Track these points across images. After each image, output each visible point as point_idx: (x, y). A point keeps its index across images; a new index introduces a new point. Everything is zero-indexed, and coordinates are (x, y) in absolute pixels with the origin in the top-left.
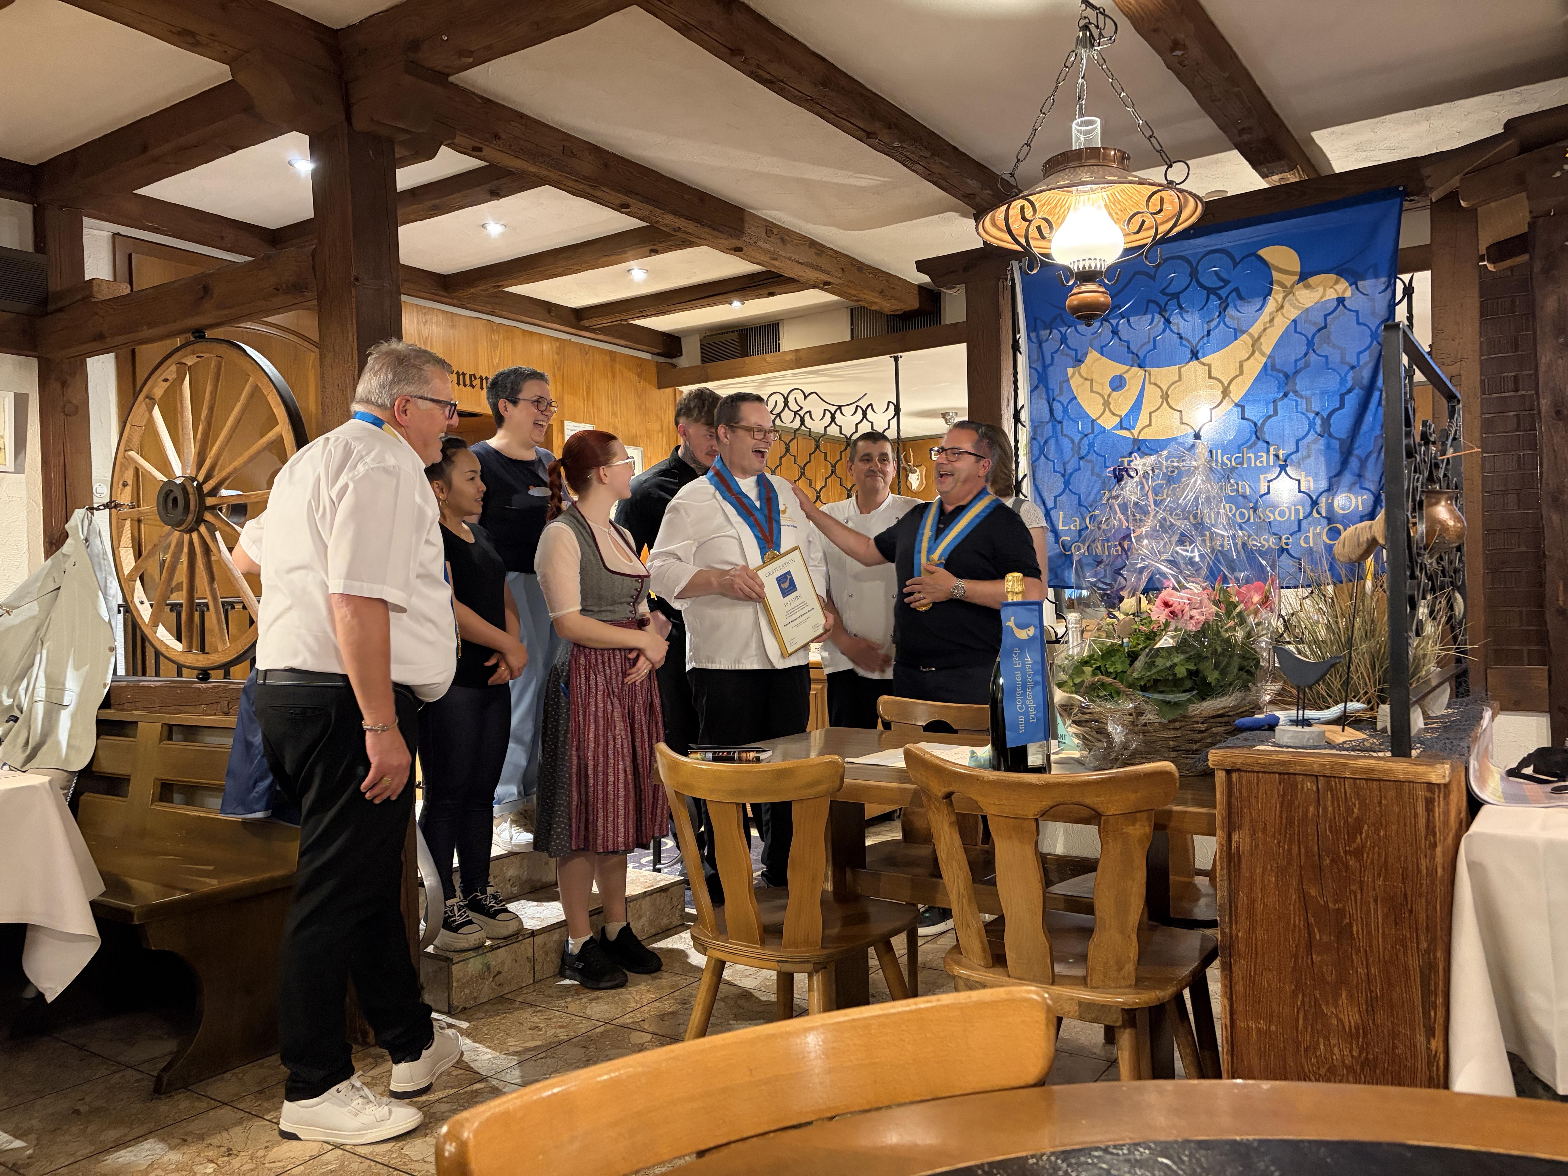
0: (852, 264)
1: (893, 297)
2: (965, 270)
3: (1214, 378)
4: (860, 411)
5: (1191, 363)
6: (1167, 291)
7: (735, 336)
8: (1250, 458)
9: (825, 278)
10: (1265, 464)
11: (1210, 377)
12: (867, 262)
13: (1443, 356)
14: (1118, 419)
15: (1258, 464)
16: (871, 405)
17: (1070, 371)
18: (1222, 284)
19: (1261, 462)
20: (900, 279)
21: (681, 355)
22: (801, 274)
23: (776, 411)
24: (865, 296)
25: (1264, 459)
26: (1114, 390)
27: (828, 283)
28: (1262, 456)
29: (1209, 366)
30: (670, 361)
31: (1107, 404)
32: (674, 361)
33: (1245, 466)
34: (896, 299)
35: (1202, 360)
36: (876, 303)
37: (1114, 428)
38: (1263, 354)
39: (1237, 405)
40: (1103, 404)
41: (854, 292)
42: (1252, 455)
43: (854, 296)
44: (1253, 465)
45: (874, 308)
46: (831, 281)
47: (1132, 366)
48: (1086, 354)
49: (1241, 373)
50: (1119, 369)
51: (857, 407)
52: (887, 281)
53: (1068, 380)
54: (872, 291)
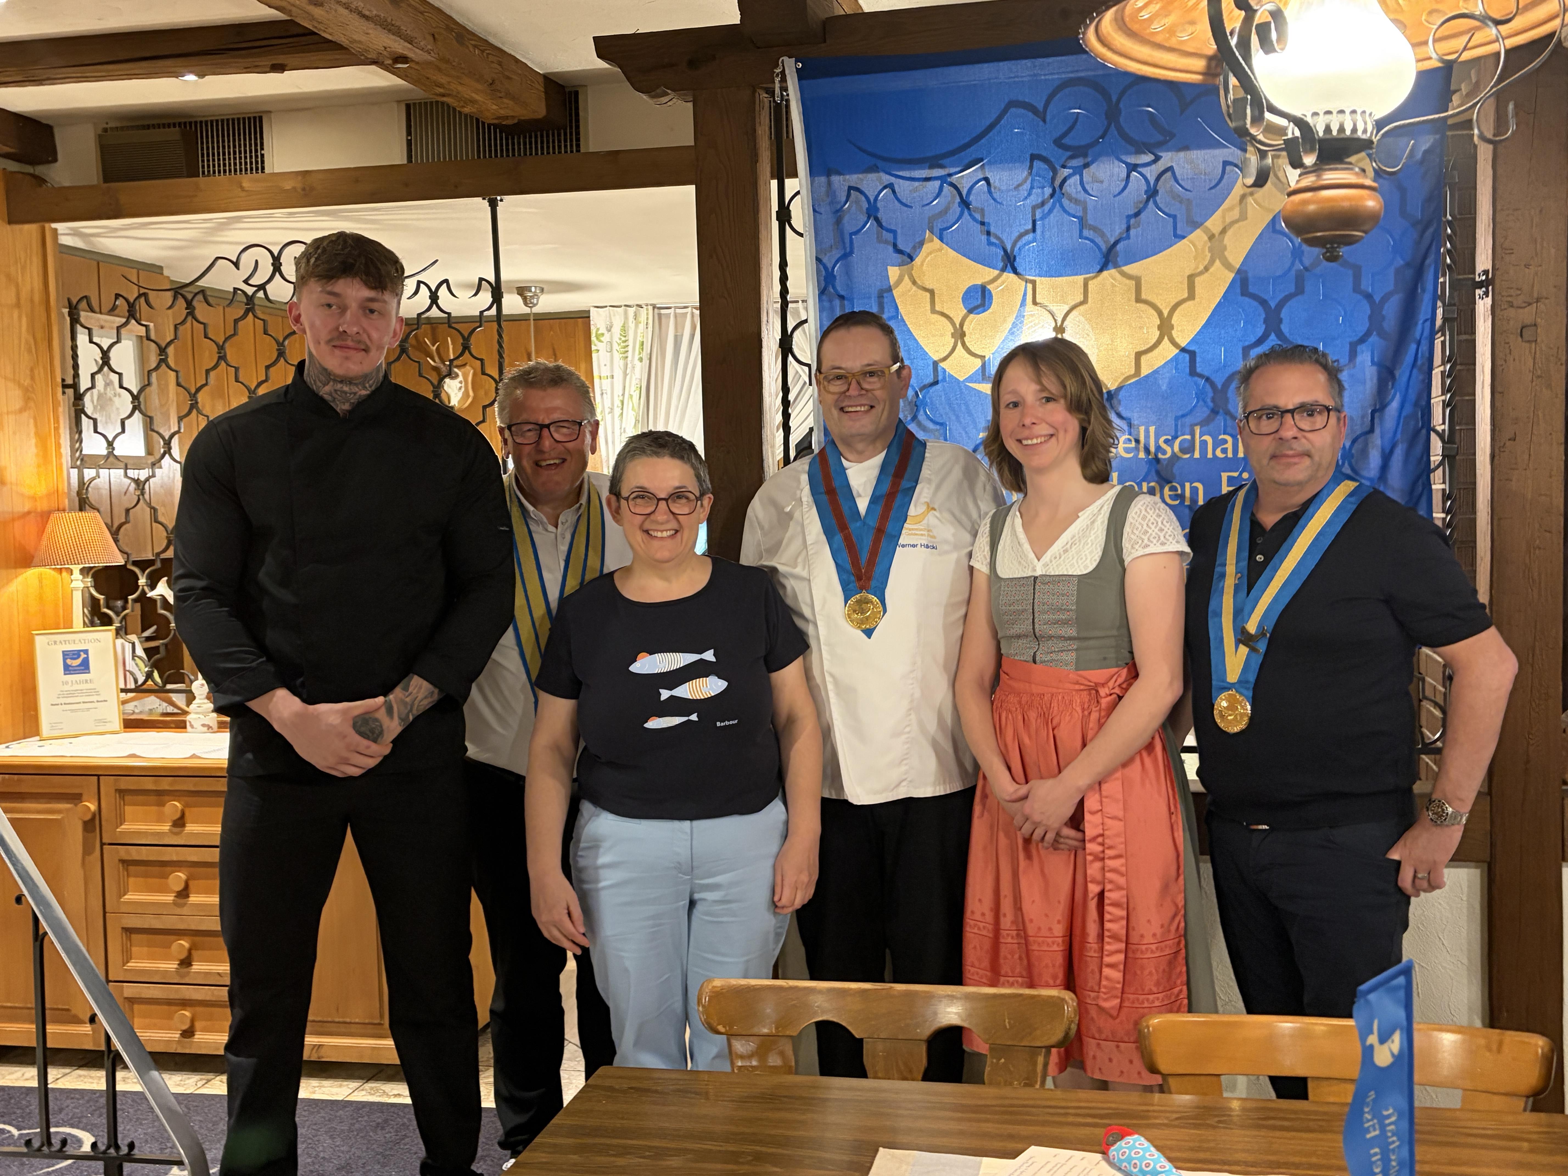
0: (448, 29)
1: (509, 95)
2: (692, 64)
3: (1146, 302)
4: (424, 292)
5: (1105, 273)
6: (1067, 141)
7: (174, 134)
8: (1204, 444)
9: (400, 47)
10: (1230, 455)
11: (1139, 300)
12: (470, 26)
13: (1512, 292)
14: (978, 363)
15: (1219, 453)
16: (446, 281)
17: (893, 273)
18: (1160, 138)
19: (1224, 451)
20: (517, 61)
21: (55, 160)
22: (356, 37)
23: (257, 280)
24: (460, 88)
25: (1229, 446)
26: (971, 311)
27: (404, 59)
28: (1225, 442)
29: (1138, 281)
30: (29, 169)
31: (960, 335)
32: (40, 170)
33: (1197, 455)
34: (513, 98)
35: (1126, 269)
36: (473, 102)
37: (970, 379)
38: (1227, 265)
39: (1183, 350)
40: (953, 335)
41: (443, 80)
42: (1208, 439)
43: (440, 86)
44: (1210, 455)
45: (466, 110)
46: (411, 55)
47: (1003, 270)
48: (921, 244)
49: (1191, 296)
50: (983, 274)
51: (419, 283)
52: (500, 63)
53: (890, 290)
54: (478, 81)
